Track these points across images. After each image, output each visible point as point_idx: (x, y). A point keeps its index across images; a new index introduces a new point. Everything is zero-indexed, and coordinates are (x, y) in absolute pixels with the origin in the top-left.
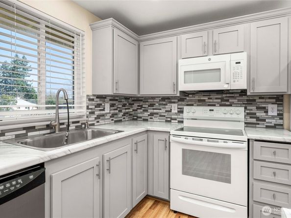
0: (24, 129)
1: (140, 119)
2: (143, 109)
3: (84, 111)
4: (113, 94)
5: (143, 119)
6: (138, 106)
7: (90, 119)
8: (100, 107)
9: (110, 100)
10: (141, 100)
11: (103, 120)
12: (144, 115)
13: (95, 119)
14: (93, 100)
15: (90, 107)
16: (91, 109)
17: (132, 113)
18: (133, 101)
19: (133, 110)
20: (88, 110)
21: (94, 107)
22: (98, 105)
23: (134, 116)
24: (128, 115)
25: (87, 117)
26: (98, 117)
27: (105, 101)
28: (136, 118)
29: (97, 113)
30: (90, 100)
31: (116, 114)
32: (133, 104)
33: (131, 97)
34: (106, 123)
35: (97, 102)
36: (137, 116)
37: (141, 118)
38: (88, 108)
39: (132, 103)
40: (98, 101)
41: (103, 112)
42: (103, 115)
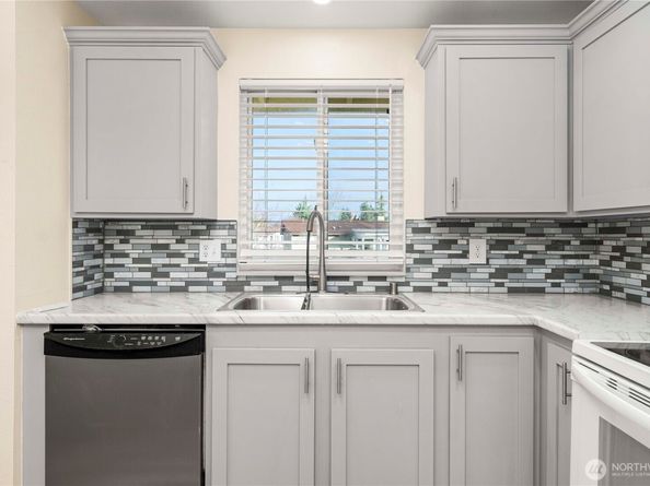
0: (276, 278)
1: (619, 294)
2: (626, 259)
3: (400, 257)
4: (445, 215)
5: (628, 294)
6: (615, 249)
7: (416, 275)
8: (450, 249)
9: (490, 230)
10: (622, 230)
11: (461, 280)
12: (629, 281)
13: (433, 278)
14: (427, 230)
15: (416, 247)
16: (422, 252)
17: (598, 271)
18: (602, 231)
19: (603, 263)
20: (408, 255)
21: (430, 247)
22: (445, 244)
23: (603, 283)
24: (580, 276)
25: (408, 270)
26: (445, 273)
27: (468, 234)
28: (607, 287)
29: (441, 262)
30: (416, 230)
31: (519, 270)
32: (601, 243)
33: (596, 221)
34: (473, 290)
35: (440, 234)
36: (610, 284)
37: (621, 289)
38: (410, 249)
39: (598, 237)
40: (446, 233)
41: (462, 262)
42: (463, 270)
